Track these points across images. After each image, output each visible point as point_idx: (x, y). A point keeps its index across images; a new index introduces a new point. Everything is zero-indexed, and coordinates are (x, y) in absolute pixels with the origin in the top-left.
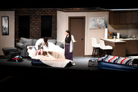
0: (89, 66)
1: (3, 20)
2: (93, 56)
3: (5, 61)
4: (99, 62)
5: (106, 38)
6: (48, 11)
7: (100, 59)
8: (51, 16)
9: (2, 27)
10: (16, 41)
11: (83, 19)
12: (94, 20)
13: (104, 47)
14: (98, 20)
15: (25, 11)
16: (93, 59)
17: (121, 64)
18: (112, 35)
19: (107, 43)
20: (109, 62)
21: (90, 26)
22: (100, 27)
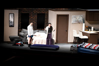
0: (71, 50)
1: (10, 16)
2: (74, 43)
3: (11, 45)
4: (78, 47)
5: (83, 30)
6: (42, 10)
7: (79, 45)
8: (44, 14)
9: (9, 21)
10: (19, 31)
11: (67, 16)
12: (75, 17)
13: (82, 37)
14: (78, 17)
15: (25, 10)
16: (74, 45)
17: (94, 49)
18: (88, 28)
19: (84, 34)
20: (85, 48)
21: (72, 22)
22: (79, 22)
